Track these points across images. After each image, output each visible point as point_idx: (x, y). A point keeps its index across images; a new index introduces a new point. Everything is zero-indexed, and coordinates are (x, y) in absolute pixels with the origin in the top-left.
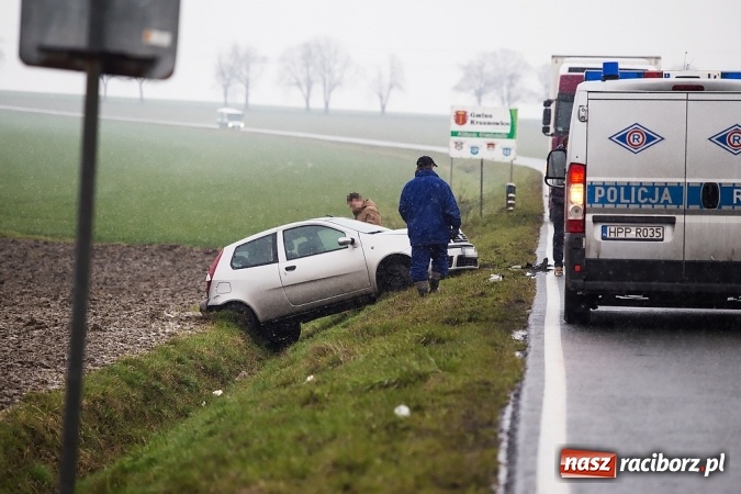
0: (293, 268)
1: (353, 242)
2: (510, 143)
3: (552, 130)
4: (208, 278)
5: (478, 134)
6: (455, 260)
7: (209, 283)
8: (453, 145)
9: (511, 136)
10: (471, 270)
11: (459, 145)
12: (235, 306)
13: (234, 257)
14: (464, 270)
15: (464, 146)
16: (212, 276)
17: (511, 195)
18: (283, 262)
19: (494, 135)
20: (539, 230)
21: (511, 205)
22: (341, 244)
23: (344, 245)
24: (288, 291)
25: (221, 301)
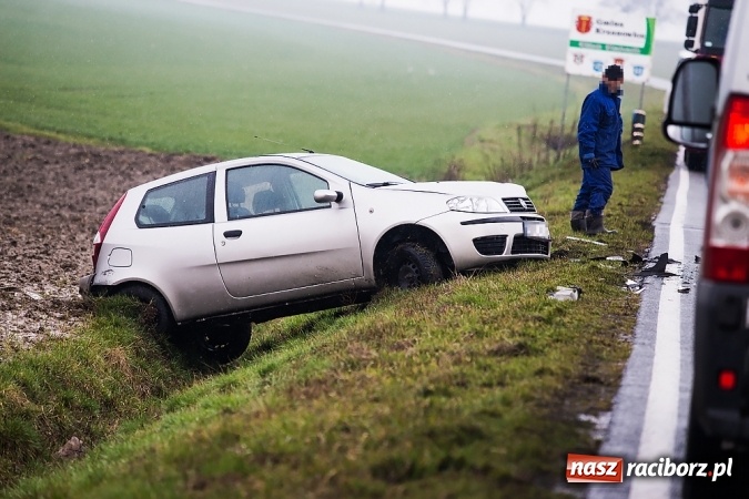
0: (237, 234)
1: (339, 197)
2: (644, 60)
3: (697, 45)
4: (97, 239)
5: (604, 47)
6: (509, 242)
7: (99, 247)
8: (570, 58)
9: (645, 51)
10: (536, 259)
11: (579, 58)
12: (138, 289)
13: (142, 206)
14: (525, 260)
15: (585, 60)
16: (103, 237)
17: (638, 125)
18: (222, 223)
19: (625, 48)
20: (666, 179)
21: (637, 138)
22: (319, 200)
23: (324, 202)
24: (226, 271)
25: (114, 278)
